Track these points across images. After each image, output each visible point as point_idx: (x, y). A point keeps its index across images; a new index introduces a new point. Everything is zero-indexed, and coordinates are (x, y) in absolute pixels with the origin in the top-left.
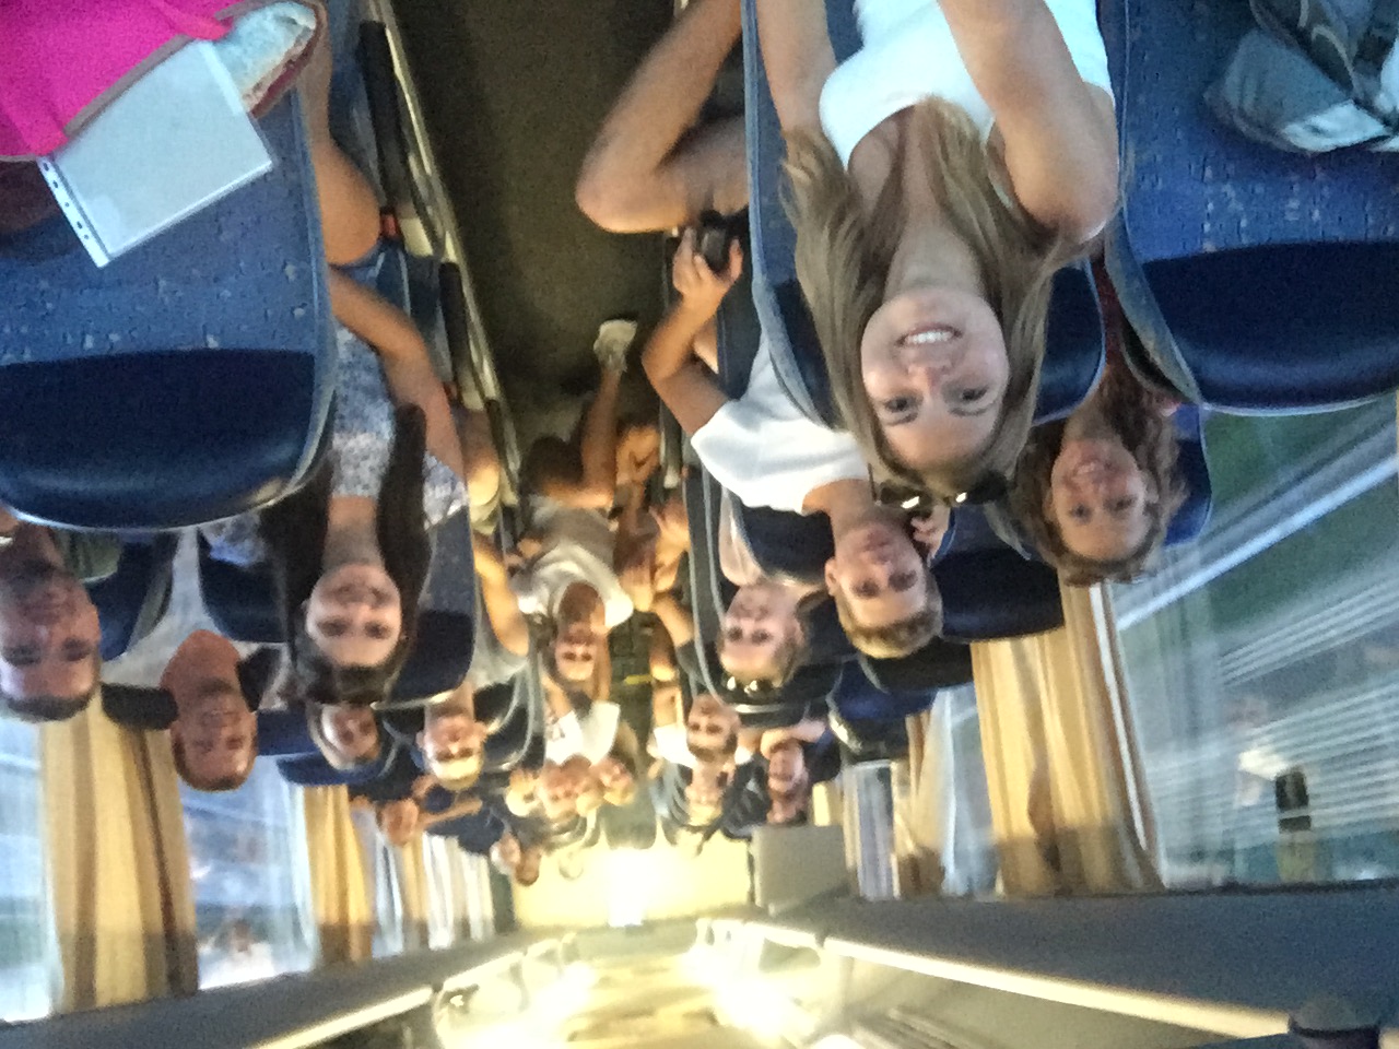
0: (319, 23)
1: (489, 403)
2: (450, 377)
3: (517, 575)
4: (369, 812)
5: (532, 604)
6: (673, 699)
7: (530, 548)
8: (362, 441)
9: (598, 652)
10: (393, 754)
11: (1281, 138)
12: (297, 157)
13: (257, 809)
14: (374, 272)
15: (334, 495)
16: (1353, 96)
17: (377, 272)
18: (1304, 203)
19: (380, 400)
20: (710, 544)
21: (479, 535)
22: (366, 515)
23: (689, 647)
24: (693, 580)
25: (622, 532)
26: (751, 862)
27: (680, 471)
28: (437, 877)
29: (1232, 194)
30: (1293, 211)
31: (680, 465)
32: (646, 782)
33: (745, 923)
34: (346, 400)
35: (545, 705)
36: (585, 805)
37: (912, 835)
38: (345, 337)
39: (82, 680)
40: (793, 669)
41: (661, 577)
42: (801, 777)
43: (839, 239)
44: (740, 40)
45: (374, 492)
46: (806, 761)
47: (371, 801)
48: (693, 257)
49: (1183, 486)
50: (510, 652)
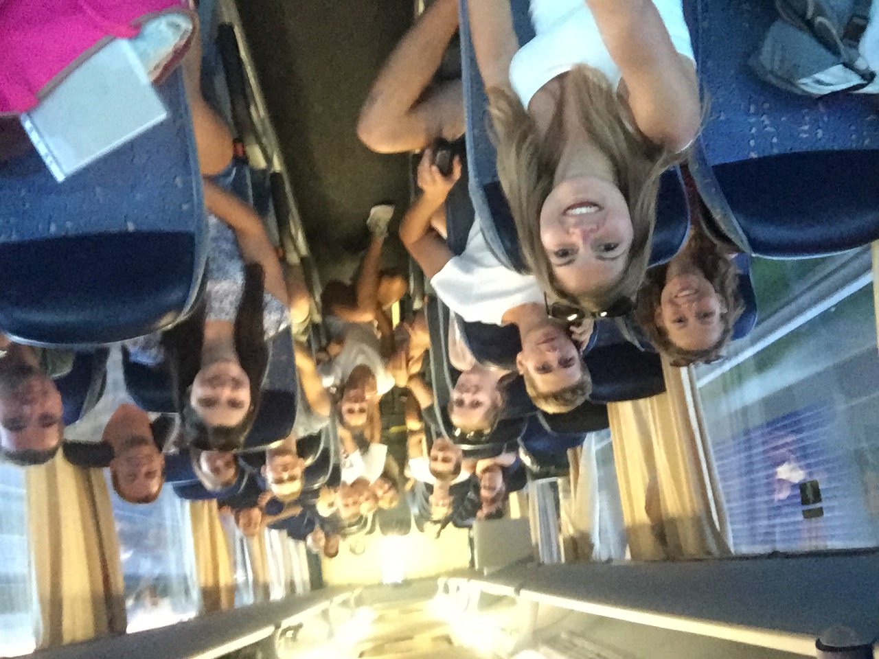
0: (194, 26)
1: (302, 259)
3: (321, 365)
4: (230, 515)
5: (331, 381)
6: (420, 441)
7: (334, 349)
8: (224, 285)
10: (245, 479)
11: (798, 88)
12: (181, 109)
13: (161, 516)
14: (230, 179)
15: (207, 320)
16: (842, 59)
17: (232, 178)
18: (811, 127)
19: (235, 260)
21: (297, 342)
22: (227, 332)
23: (430, 410)
24: (432, 367)
26: (471, 541)
27: (423, 299)
28: (274, 555)
29: (767, 122)
30: (805, 132)
31: (423, 295)
32: (404, 494)
33: (469, 580)
34: (214, 259)
35: (341, 447)
36: (366, 509)
37: (573, 524)
38: (213, 220)
39: (52, 439)
40: (497, 421)
41: (412, 365)
42: (501, 489)
43: (523, 151)
44: (457, 29)
45: (232, 316)
46: (504, 478)
47: (232, 509)
48: (430, 167)
49: (742, 303)
50: (318, 414)
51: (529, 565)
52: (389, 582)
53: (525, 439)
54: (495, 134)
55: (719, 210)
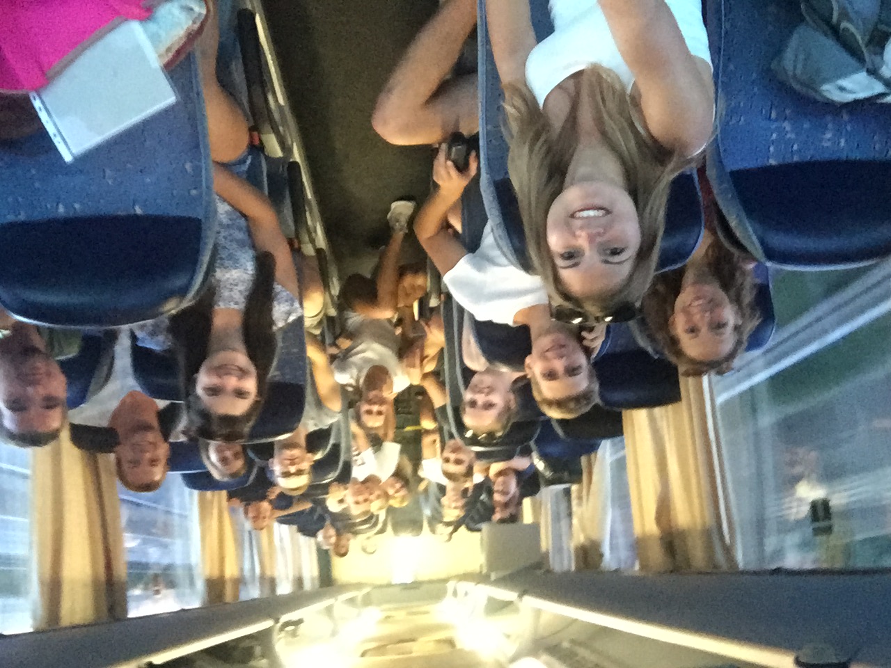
0: (208, 11)
1: (319, 251)
2: (293, 235)
5: (345, 378)
6: (435, 441)
7: (345, 343)
8: (234, 274)
9: (387, 410)
10: (255, 471)
11: (820, 94)
12: (193, 95)
13: (169, 504)
14: (245, 167)
15: (216, 307)
16: (866, 66)
17: (247, 166)
18: (834, 135)
19: (247, 248)
20: (456, 344)
21: (311, 334)
22: (237, 321)
23: (443, 408)
24: (446, 367)
25: (403, 334)
27: (439, 297)
28: (283, 549)
29: (789, 128)
30: (827, 140)
31: (439, 294)
32: (417, 493)
33: (476, 585)
34: (223, 247)
35: (353, 443)
36: (378, 507)
38: (224, 208)
39: (55, 420)
40: (510, 424)
41: (427, 363)
42: (515, 493)
43: (535, 152)
45: (242, 306)
46: (518, 483)
47: (241, 502)
48: (446, 162)
49: (758, 314)
50: (329, 409)
51: (539, 572)
52: (398, 583)
53: (537, 442)
55: (734, 217)
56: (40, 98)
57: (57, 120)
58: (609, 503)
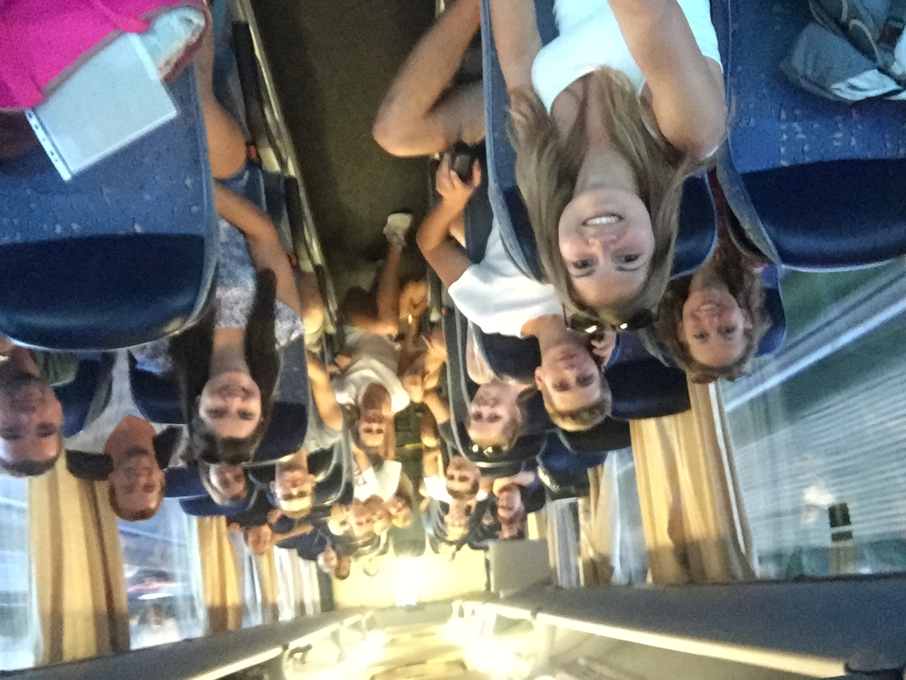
0: (207, 22)
1: (317, 267)
2: (292, 251)
3: (335, 379)
4: (239, 532)
5: (345, 398)
6: (436, 459)
7: (344, 361)
8: (234, 293)
9: (387, 428)
10: (255, 494)
11: (831, 93)
12: (192, 108)
14: (243, 183)
15: (217, 327)
16: (877, 65)
17: (245, 182)
18: (845, 134)
19: (247, 265)
20: (460, 358)
21: (310, 353)
22: (237, 340)
23: (447, 425)
24: (449, 382)
25: (403, 351)
26: (487, 564)
27: (440, 311)
28: (284, 574)
29: (799, 129)
30: (837, 140)
31: (440, 305)
33: (485, 604)
34: (224, 266)
35: (353, 462)
36: (380, 528)
37: (593, 545)
38: (224, 225)
39: (50, 448)
41: (428, 380)
42: (519, 509)
43: (544, 158)
44: (479, 31)
45: (243, 324)
46: (523, 498)
47: (241, 527)
48: (449, 171)
49: (768, 318)
50: (332, 429)
51: (549, 589)
52: (403, 605)
53: (544, 458)
54: (516, 139)
55: (747, 219)
56: (37, 115)
57: (54, 139)
58: (618, 516)
